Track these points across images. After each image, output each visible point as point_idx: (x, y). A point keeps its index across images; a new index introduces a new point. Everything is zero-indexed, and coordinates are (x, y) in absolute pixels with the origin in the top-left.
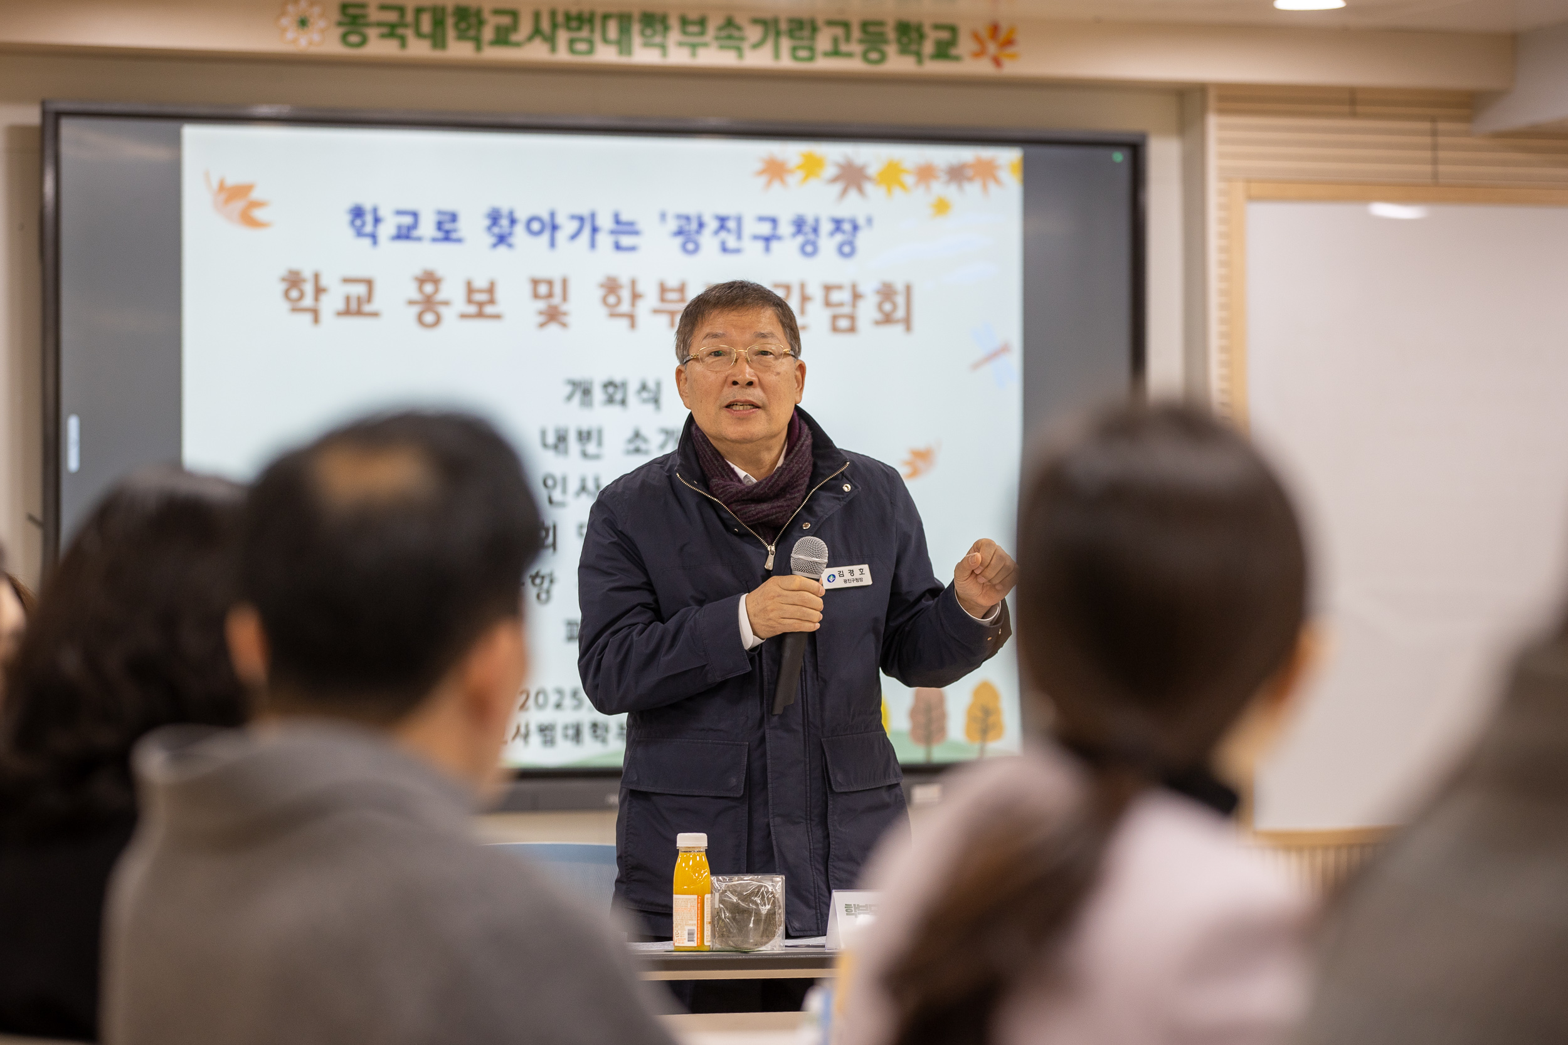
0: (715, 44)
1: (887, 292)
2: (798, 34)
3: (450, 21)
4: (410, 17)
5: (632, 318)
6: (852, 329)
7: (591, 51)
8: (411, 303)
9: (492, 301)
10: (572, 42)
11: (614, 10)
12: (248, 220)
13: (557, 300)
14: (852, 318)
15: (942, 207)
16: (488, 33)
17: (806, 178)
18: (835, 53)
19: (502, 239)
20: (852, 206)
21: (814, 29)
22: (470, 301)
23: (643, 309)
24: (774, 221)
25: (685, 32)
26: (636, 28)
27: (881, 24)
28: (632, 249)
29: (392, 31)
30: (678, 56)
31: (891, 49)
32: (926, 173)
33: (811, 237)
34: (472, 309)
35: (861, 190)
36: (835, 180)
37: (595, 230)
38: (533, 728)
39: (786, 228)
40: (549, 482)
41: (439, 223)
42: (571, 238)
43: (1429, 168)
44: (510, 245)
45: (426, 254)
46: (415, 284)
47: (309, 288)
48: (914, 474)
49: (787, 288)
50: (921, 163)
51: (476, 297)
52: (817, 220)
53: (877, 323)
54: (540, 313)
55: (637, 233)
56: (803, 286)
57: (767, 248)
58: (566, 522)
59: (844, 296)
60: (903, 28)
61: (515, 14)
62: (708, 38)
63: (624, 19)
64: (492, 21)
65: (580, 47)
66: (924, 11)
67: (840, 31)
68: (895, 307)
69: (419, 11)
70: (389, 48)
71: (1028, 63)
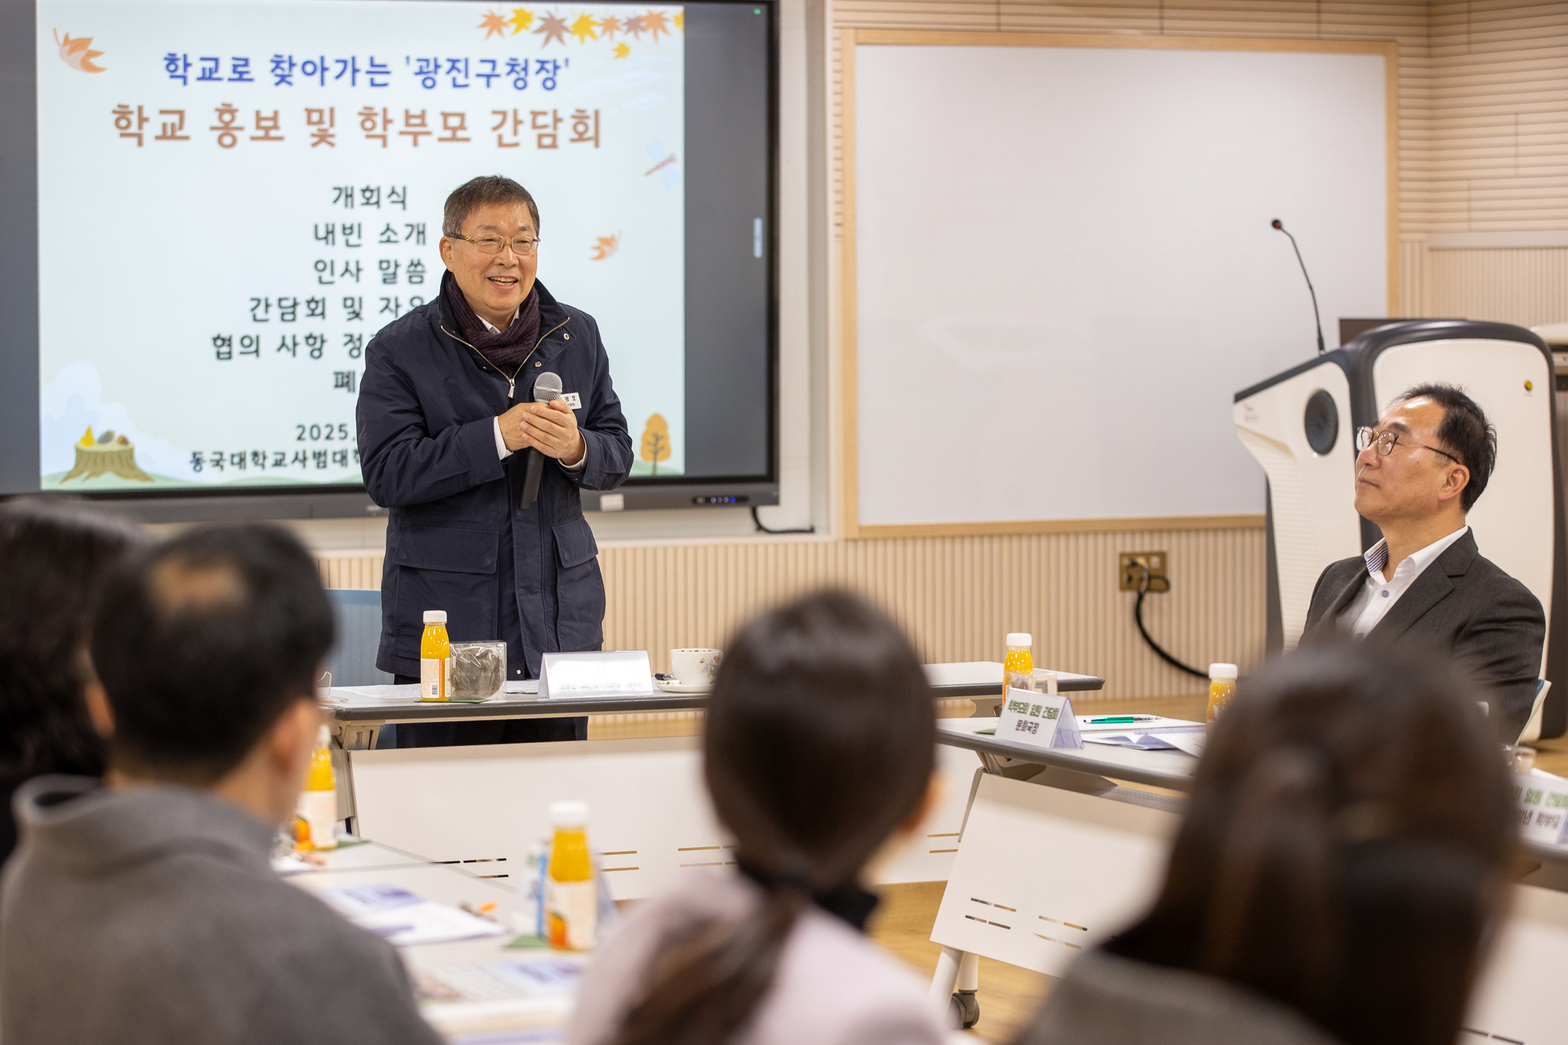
1: (580, 117)
5: (384, 138)
6: (554, 146)
8: (213, 128)
9: (276, 127)
12: (88, 67)
13: (326, 126)
14: (554, 137)
15: (622, 51)
17: (517, 30)
19: (283, 79)
20: (554, 51)
22: (258, 127)
23: (393, 131)
24: (494, 63)
28: (385, 85)
32: (610, 25)
33: (522, 74)
34: (261, 133)
35: (560, 38)
36: (540, 31)
37: (355, 71)
38: (309, 455)
39: (502, 69)
40: (320, 266)
41: (235, 67)
42: (338, 77)
43: (993, 19)
44: (290, 83)
45: (225, 91)
46: (217, 114)
47: (134, 118)
48: (601, 256)
49: (504, 114)
50: (607, 17)
51: (264, 124)
52: (526, 61)
53: (573, 140)
54: (313, 135)
55: (388, 73)
56: (515, 112)
57: (488, 85)
58: (333, 297)
59: (547, 120)
68: (587, 128)
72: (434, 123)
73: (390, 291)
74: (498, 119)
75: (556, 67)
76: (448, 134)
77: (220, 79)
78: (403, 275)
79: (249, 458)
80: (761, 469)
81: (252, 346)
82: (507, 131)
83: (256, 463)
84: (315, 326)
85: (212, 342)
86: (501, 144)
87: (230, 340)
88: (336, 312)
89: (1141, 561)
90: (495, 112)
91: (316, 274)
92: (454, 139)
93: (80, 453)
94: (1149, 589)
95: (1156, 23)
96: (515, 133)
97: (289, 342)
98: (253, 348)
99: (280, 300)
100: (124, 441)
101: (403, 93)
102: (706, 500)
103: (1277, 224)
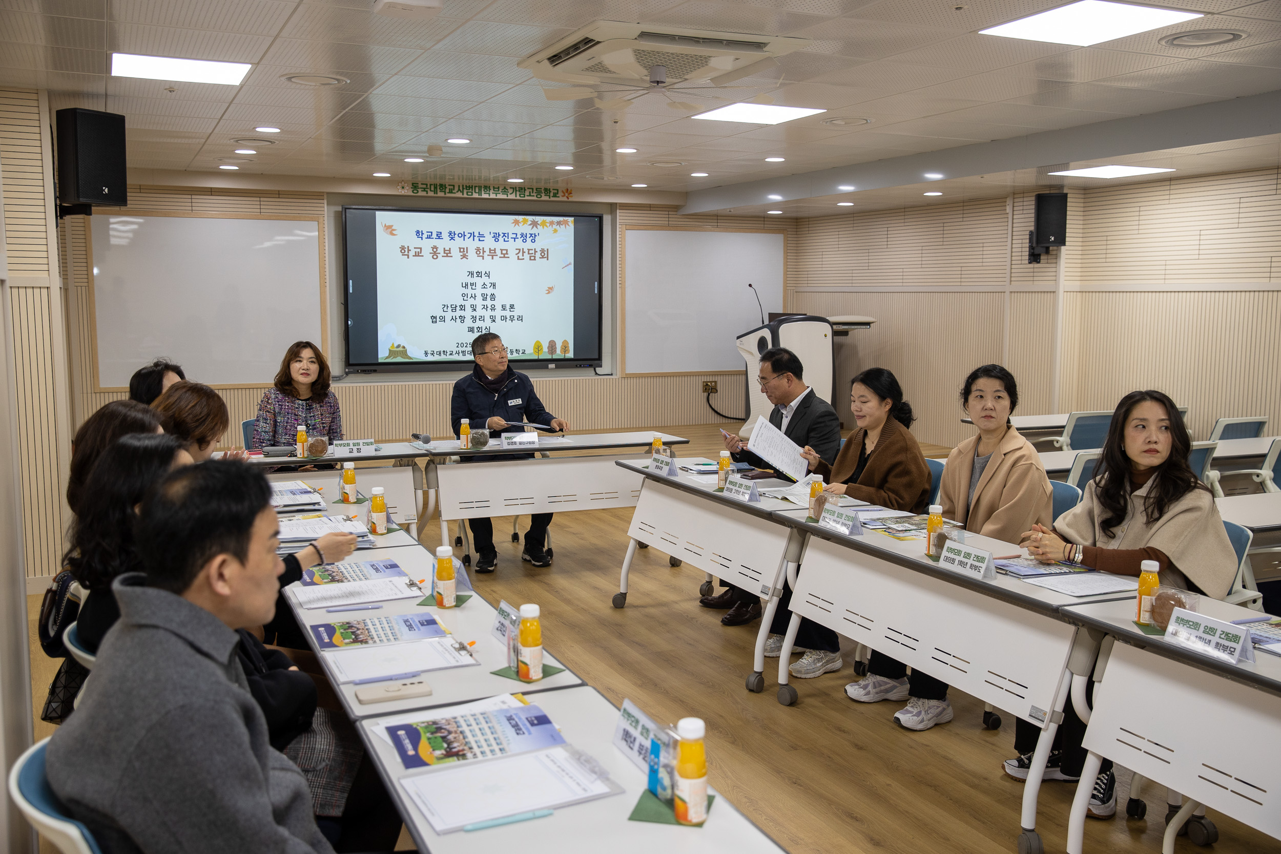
1: (543, 251)
2: (520, 191)
3: (438, 187)
4: (429, 186)
5: (483, 257)
6: (535, 259)
7: (472, 195)
8: (431, 253)
9: (450, 253)
10: (467, 192)
11: (478, 185)
12: (392, 234)
13: (465, 253)
14: (535, 257)
15: (555, 231)
16: (447, 190)
17: (523, 224)
18: (530, 195)
19: (452, 238)
20: (535, 231)
21: (525, 190)
22: (444, 253)
23: (486, 255)
24: (516, 234)
25: (494, 190)
26: (483, 189)
27: (541, 189)
28: (484, 240)
29: (424, 190)
30: (493, 196)
31: (543, 195)
32: (552, 223)
33: (525, 238)
34: (445, 255)
35: (537, 227)
36: (530, 225)
37: (474, 236)
38: (460, 352)
39: (519, 236)
40: (463, 295)
41: (437, 234)
42: (469, 238)
43: (667, 223)
44: (454, 240)
45: (434, 242)
47: (406, 250)
48: (549, 293)
49: (520, 250)
50: (551, 221)
52: (526, 234)
53: (540, 258)
54: (461, 256)
55: (484, 237)
56: (523, 249)
57: (515, 241)
58: (468, 304)
59: (533, 252)
60: (546, 190)
61: (454, 186)
62: (500, 192)
63: (480, 187)
64: (448, 187)
65: (469, 194)
66: (550, 186)
67: (531, 190)
68: (545, 254)
69: (431, 185)
70: (424, 194)
71: (574, 198)
72: (498, 252)
73: (485, 303)
74: (518, 251)
75: (535, 236)
76: (503, 256)
77: (433, 238)
78: (489, 298)
79: (442, 353)
80: (597, 357)
82: (520, 255)
83: (444, 354)
84: (462, 313)
85: (430, 318)
86: (518, 259)
87: (436, 317)
88: (468, 309)
89: (709, 384)
90: (516, 249)
91: (462, 298)
92: (504, 257)
93: (390, 351)
94: (711, 392)
95: (716, 224)
96: (523, 256)
97: (454, 318)
98: (443, 320)
99: (451, 305)
100: (404, 347)
101: (489, 243)
102: (580, 366)
103: (750, 285)
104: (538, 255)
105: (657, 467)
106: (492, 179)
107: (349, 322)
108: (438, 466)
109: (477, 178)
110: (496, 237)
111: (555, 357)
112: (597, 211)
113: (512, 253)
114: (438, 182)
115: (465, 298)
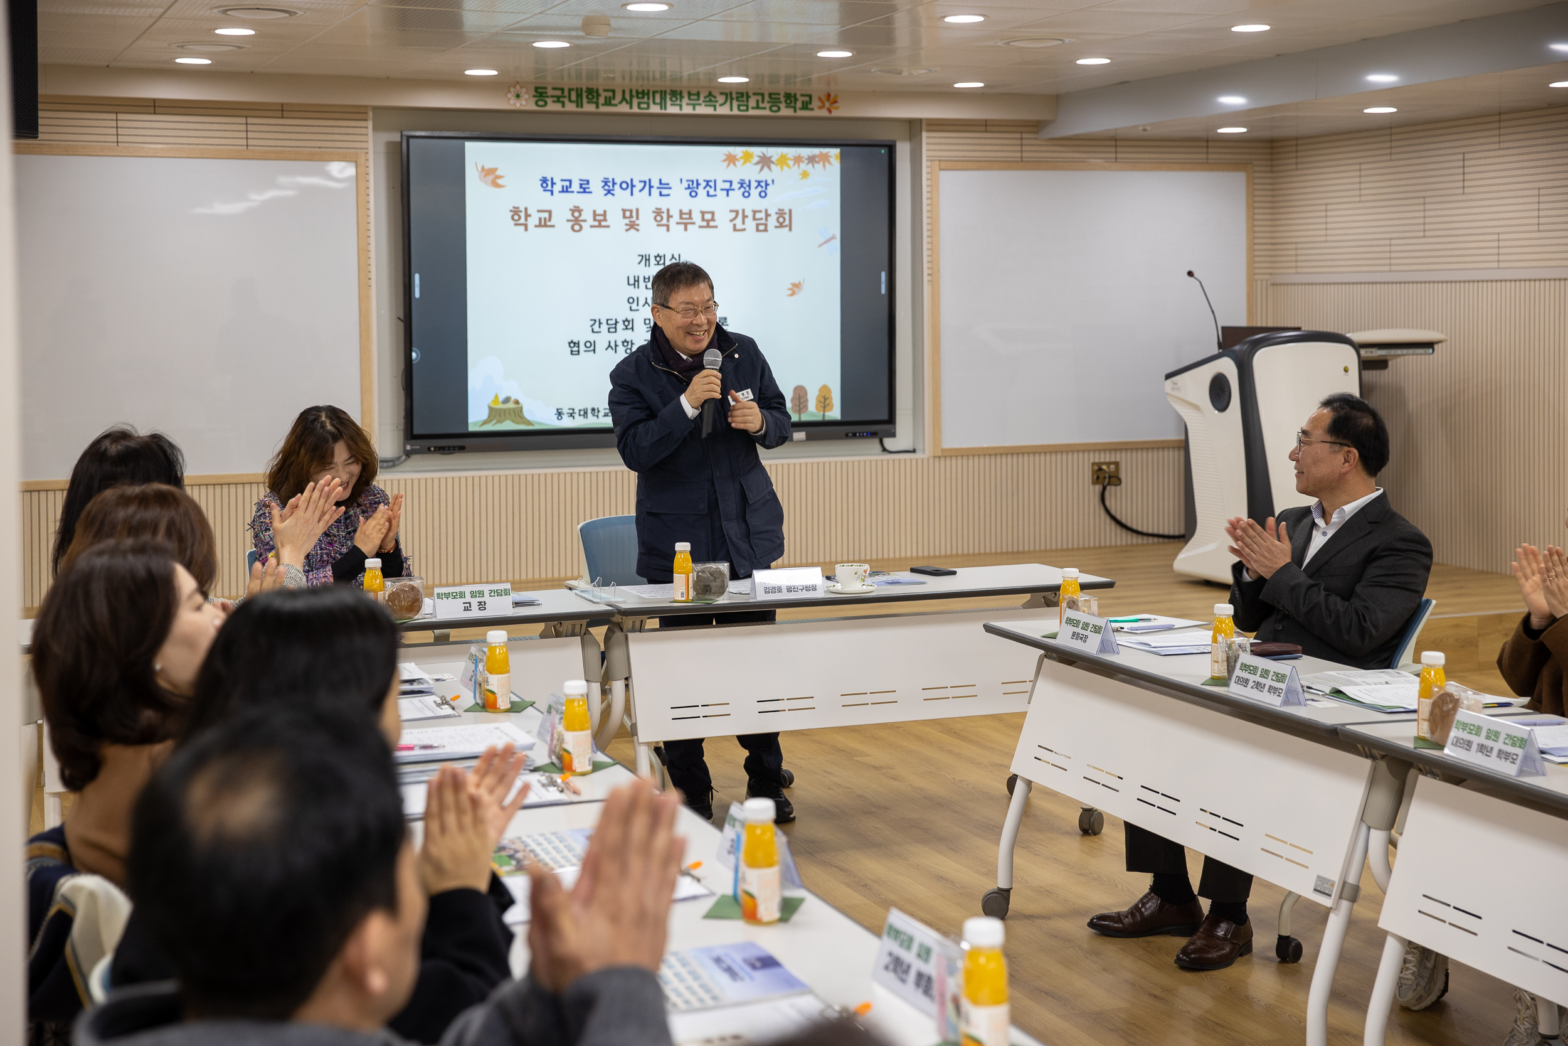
0: (703, 104)
1: (781, 213)
2: (740, 99)
3: (584, 95)
4: (566, 93)
5: (668, 226)
6: (766, 230)
7: (648, 108)
8: (568, 221)
9: (605, 220)
10: (639, 104)
11: (659, 89)
12: (496, 185)
13: (634, 219)
14: (766, 225)
15: (805, 175)
16: (602, 100)
17: (744, 163)
18: (758, 107)
19: (609, 192)
20: (765, 175)
21: (748, 97)
22: (595, 220)
23: (672, 222)
24: (731, 182)
25: (689, 99)
26: (668, 97)
27: (779, 94)
28: (669, 195)
29: (558, 100)
30: (687, 110)
31: (782, 106)
32: (798, 160)
33: (747, 189)
34: (596, 223)
35: (769, 168)
36: (757, 163)
37: (651, 187)
39: (736, 185)
40: (631, 300)
41: (581, 185)
42: (640, 191)
43: (1019, 154)
44: (613, 195)
45: (575, 199)
46: (570, 212)
47: (523, 215)
48: (793, 294)
49: (737, 212)
50: (796, 155)
51: (598, 218)
52: (750, 181)
53: (776, 227)
54: (626, 225)
55: (670, 188)
56: (743, 211)
57: (728, 195)
58: (639, 319)
59: (762, 215)
60: (788, 96)
61: (614, 91)
62: (701, 101)
63: (663, 94)
64: (603, 95)
65: (643, 106)
66: (797, 88)
67: (760, 98)
68: (785, 220)
69: (570, 90)
70: (557, 107)
71: (843, 111)
72: (697, 217)
74: (734, 215)
75: (767, 185)
76: (705, 224)
77: (573, 192)
80: (885, 417)
81: (591, 347)
82: (739, 221)
83: (594, 415)
84: (628, 335)
85: (568, 345)
86: (735, 229)
87: (578, 344)
88: (640, 327)
89: (1104, 467)
90: (731, 211)
91: (629, 305)
92: (708, 226)
93: (491, 409)
94: (1109, 484)
95: (1113, 155)
96: (743, 223)
97: (613, 345)
98: (592, 348)
99: (607, 320)
100: (517, 402)
101: (679, 200)
102: (854, 435)
103: (1190, 274)
104: (772, 222)
105: (1075, 636)
106: (685, 74)
107: (414, 355)
108: (630, 635)
109: (658, 75)
110: (692, 188)
111: (805, 418)
112: (884, 136)
113: (723, 219)
114: (584, 84)
115: (634, 306)
